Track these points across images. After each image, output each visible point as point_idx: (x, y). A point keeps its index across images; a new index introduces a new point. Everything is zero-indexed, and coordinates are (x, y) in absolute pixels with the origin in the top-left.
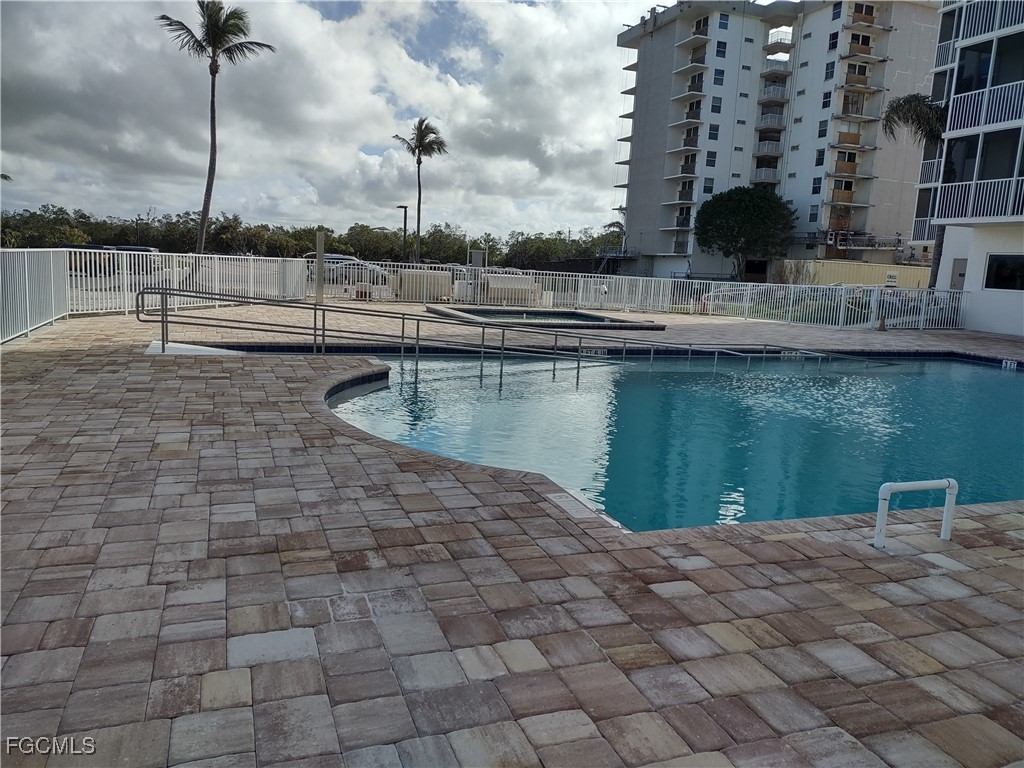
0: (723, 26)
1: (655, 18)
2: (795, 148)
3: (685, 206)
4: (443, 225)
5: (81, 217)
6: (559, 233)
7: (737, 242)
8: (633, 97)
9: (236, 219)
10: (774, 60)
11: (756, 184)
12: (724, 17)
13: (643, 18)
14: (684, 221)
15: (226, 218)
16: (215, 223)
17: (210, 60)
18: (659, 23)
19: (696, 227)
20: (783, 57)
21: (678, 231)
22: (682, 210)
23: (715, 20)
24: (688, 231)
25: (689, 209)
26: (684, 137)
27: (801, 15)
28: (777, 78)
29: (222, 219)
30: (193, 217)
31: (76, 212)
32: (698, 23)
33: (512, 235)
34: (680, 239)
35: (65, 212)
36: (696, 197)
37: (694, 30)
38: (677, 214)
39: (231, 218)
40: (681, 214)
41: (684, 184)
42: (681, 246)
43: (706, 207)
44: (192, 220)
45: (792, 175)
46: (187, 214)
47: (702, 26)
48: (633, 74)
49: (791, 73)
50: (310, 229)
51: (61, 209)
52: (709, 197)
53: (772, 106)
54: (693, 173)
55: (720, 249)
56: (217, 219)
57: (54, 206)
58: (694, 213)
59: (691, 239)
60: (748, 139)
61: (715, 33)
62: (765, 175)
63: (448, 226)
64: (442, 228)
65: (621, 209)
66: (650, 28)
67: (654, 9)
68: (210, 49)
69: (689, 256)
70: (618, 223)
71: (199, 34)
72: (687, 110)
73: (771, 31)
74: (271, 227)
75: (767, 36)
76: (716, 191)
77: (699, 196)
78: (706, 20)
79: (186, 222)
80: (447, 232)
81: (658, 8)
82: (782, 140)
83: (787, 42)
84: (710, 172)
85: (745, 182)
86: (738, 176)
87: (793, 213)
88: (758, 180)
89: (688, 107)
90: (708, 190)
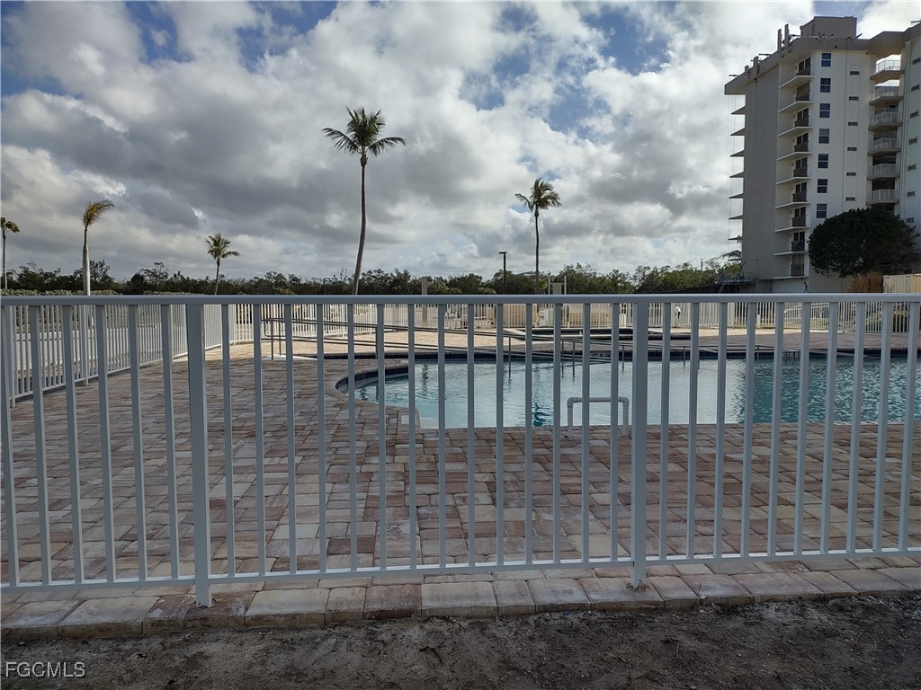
0: (826, 64)
1: (759, 66)
2: (912, 168)
3: (799, 231)
4: (576, 266)
5: (293, 280)
6: (686, 265)
7: (853, 262)
8: (743, 137)
9: (406, 273)
10: (885, 87)
11: (872, 205)
12: (827, 56)
13: (747, 67)
14: (798, 246)
15: (398, 273)
16: (390, 278)
17: (361, 155)
18: (762, 71)
19: (810, 251)
20: (895, 83)
21: (794, 255)
22: (796, 235)
23: (817, 59)
24: (803, 255)
25: (803, 234)
26: (794, 168)
27: (908, 43)
28: (889, 104)
29: (395, 275)
30: (374, 274)
31: (290, 276)
32: (801, 65)
33: (639, 270)
34: (797, 263)
35: (283, 277)
36: (808, 222)
37: (797, 71)
38: (792, 239)
39: (402, 273)
40: (796, 239)
41: (797, 211)
42: (798, 270)
43: (819, 231)
44: (373, 277)
45: (911, 194)
46: (370, 272)
47: (805, 67)
48: (741, 118)
49: (902, 98)
50: (463, 278)
51: (280, 275)
52: (822, 221)
53: (883, 131)
54: (805, 201)
55: (834, 270)
56: (392, 275)
57: (275, 273)
58: (807, 237)
59: (807, 261)
60: (862, 163)
61: (818, 71)
62: (882, 196)
63: (579, 266)
64: (574, 269)
65: (738, 239)
66: (754, 75)
67: (756, 59)
68: (360, 147)
69: (807, 278)
70: (737, 251)
71: (351, 135)
72: (795, 144)
73: (878, 62)
74: (433, 278)
75: (874, 66)
76: (829, 216)
77: (812, 221)
78: (808, 61)
79: (369, 279)
80: (577, 271)
81: (760, 57)
82: (898, 161)
83: (895, 69)
84: (822, 198)
85: (861, 205)
86: (853, 199)
87: (912, 230)
88: (875, 202)
89: (796, 141)
90: (821, 214)
